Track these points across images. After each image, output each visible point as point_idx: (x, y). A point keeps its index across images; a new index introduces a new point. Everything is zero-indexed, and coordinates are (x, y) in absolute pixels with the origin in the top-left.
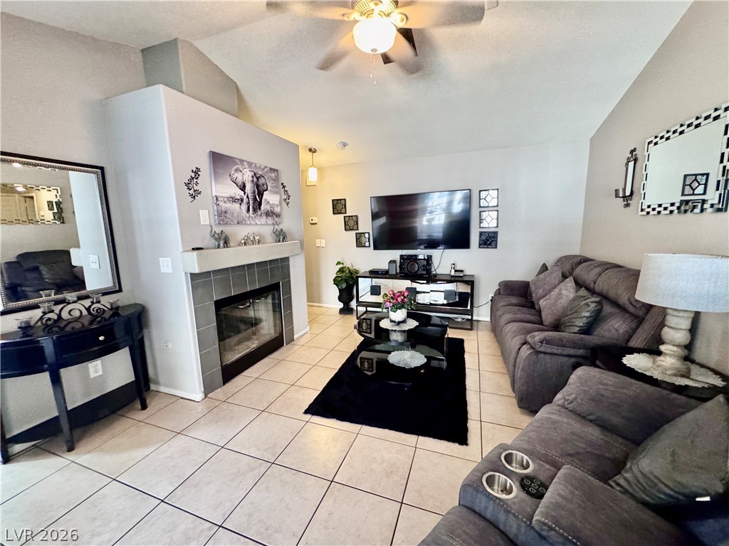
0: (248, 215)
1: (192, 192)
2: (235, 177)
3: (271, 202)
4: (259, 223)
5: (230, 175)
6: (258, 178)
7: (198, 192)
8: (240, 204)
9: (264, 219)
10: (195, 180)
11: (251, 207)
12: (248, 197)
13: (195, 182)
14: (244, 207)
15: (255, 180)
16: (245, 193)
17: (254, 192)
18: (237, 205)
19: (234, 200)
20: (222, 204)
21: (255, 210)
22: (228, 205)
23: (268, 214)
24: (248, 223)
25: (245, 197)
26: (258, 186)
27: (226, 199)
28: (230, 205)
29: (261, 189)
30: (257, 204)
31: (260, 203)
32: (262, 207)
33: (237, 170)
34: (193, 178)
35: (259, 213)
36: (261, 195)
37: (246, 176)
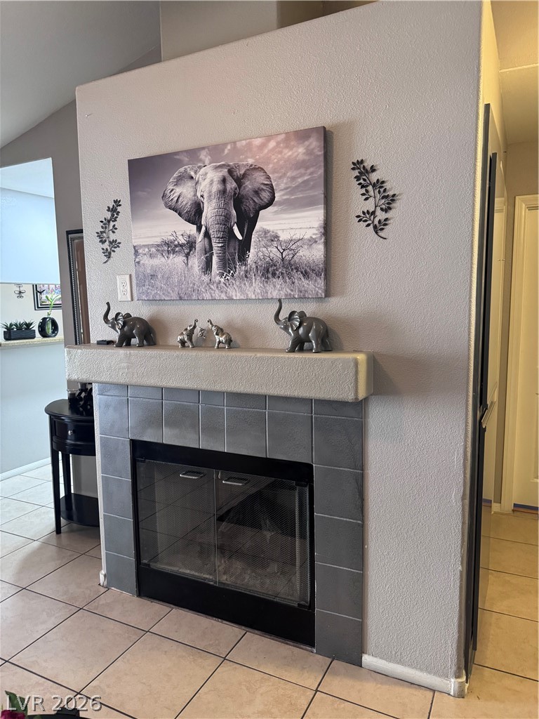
0: (206, 278)
1: (106, 245)
2: (174, 196)
3: (284, 236)
4: (237, 295)
5: (164, 196)
6: (239, 181)
7: (115, 244)
8: (187, 255)
9: (255, 288)
10: (112, 224)
11: (215, 259)
12: (207, 235)
13: (111, 228)
14: (196, 262)
15: (231, 185)
16: (199, 229)
17: (227, 218)
18: (178, 260)
19: (170, 247)
20: (145, 260)
21: (227, 265)
22: (159, 261)
23: (269, 271)
24: (207, 296)
25: (200, 238)
26: (238, 201)
27: (153, 250)
28: (163, 259)
29: (249, 206)
30: (234, 249)
31: (245, 246)
32: (252, 255)
33: (180, 180)
34: (109, 221)
35: (241, 270)
36: (248, 221)
37: (208, 182)
